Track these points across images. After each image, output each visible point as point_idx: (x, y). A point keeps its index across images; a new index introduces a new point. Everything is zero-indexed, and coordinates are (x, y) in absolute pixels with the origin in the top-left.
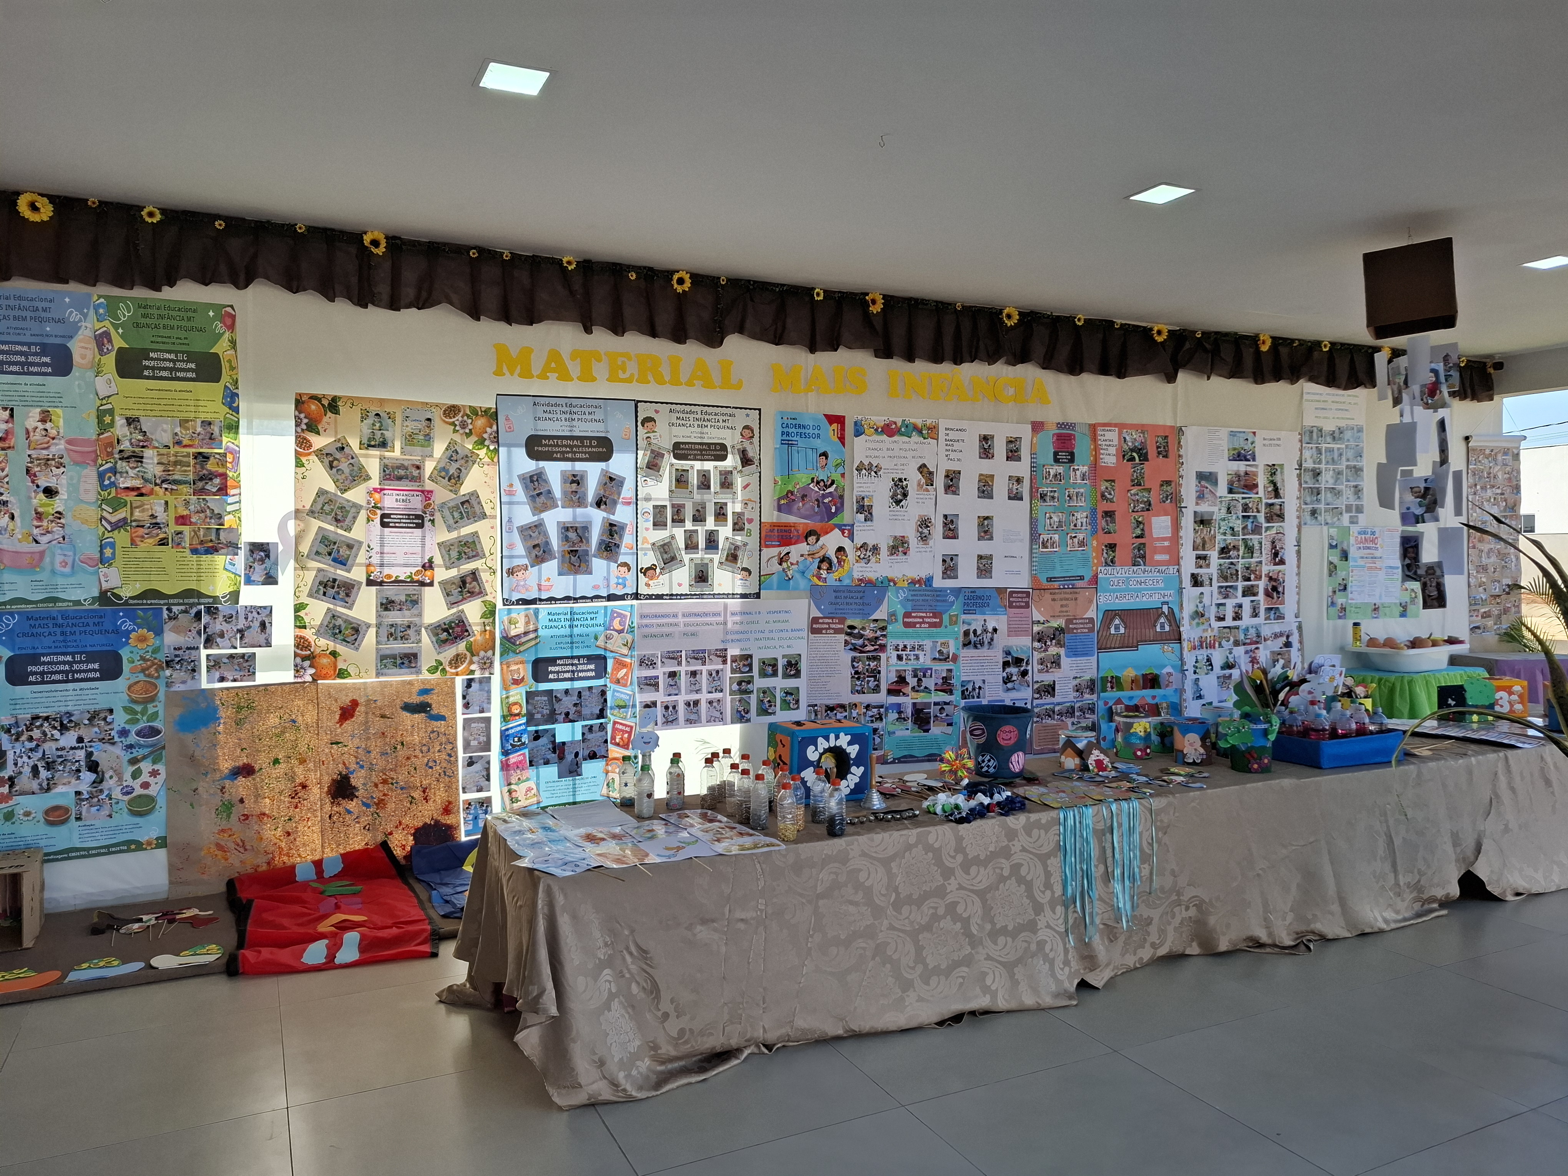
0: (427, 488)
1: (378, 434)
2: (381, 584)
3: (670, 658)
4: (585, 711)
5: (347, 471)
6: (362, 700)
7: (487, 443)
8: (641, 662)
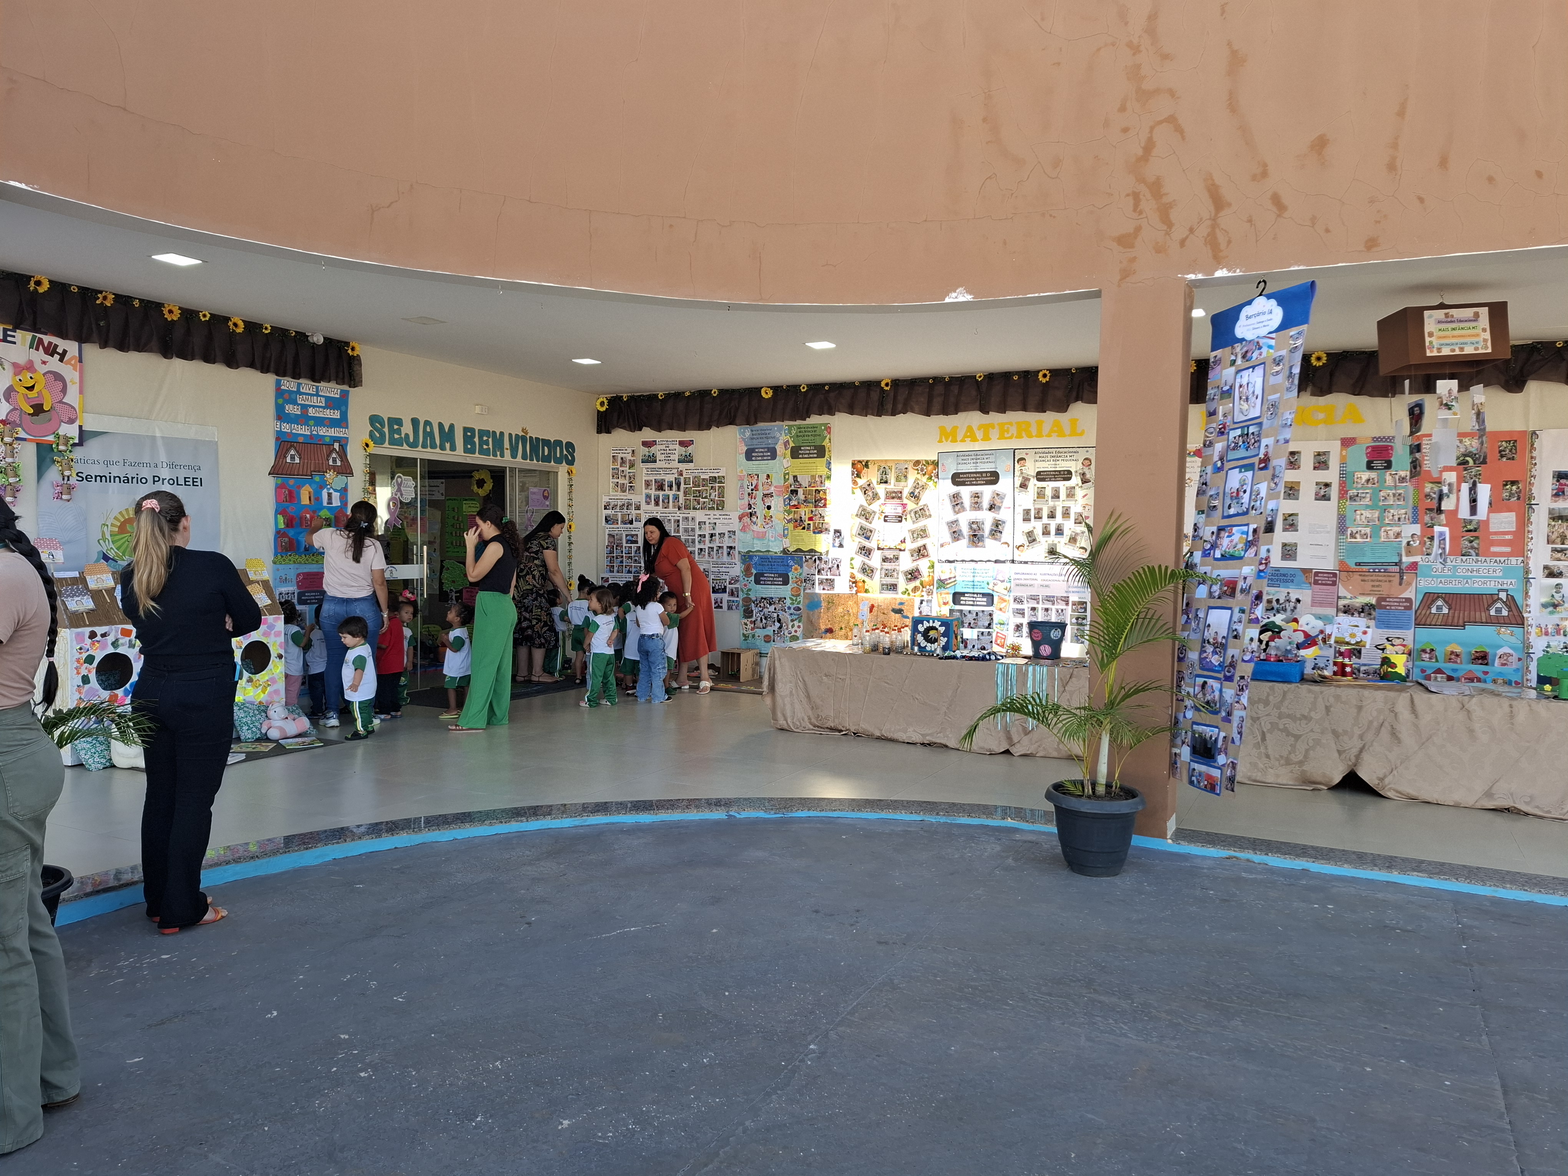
0: (904, 502)
1: (884, 476)
2: (883, 549)
3: (1032, 599)
4: (980, 623)
5: (871, 495)
6: (876, 605)
7: (933, 478)
8: (1015, 600)
